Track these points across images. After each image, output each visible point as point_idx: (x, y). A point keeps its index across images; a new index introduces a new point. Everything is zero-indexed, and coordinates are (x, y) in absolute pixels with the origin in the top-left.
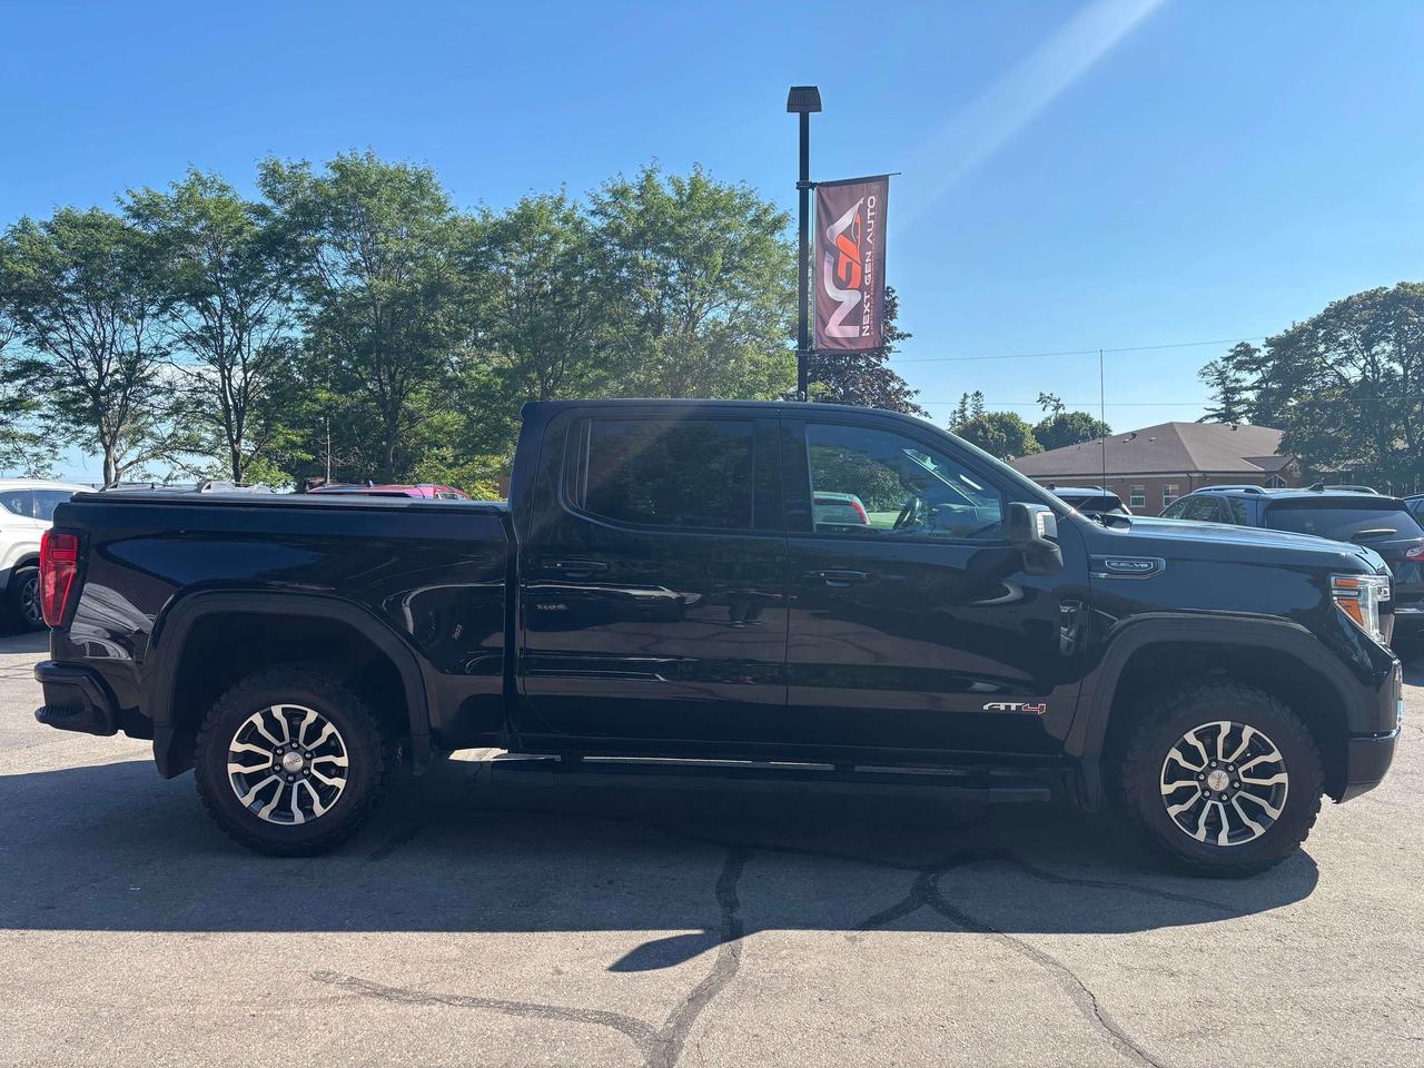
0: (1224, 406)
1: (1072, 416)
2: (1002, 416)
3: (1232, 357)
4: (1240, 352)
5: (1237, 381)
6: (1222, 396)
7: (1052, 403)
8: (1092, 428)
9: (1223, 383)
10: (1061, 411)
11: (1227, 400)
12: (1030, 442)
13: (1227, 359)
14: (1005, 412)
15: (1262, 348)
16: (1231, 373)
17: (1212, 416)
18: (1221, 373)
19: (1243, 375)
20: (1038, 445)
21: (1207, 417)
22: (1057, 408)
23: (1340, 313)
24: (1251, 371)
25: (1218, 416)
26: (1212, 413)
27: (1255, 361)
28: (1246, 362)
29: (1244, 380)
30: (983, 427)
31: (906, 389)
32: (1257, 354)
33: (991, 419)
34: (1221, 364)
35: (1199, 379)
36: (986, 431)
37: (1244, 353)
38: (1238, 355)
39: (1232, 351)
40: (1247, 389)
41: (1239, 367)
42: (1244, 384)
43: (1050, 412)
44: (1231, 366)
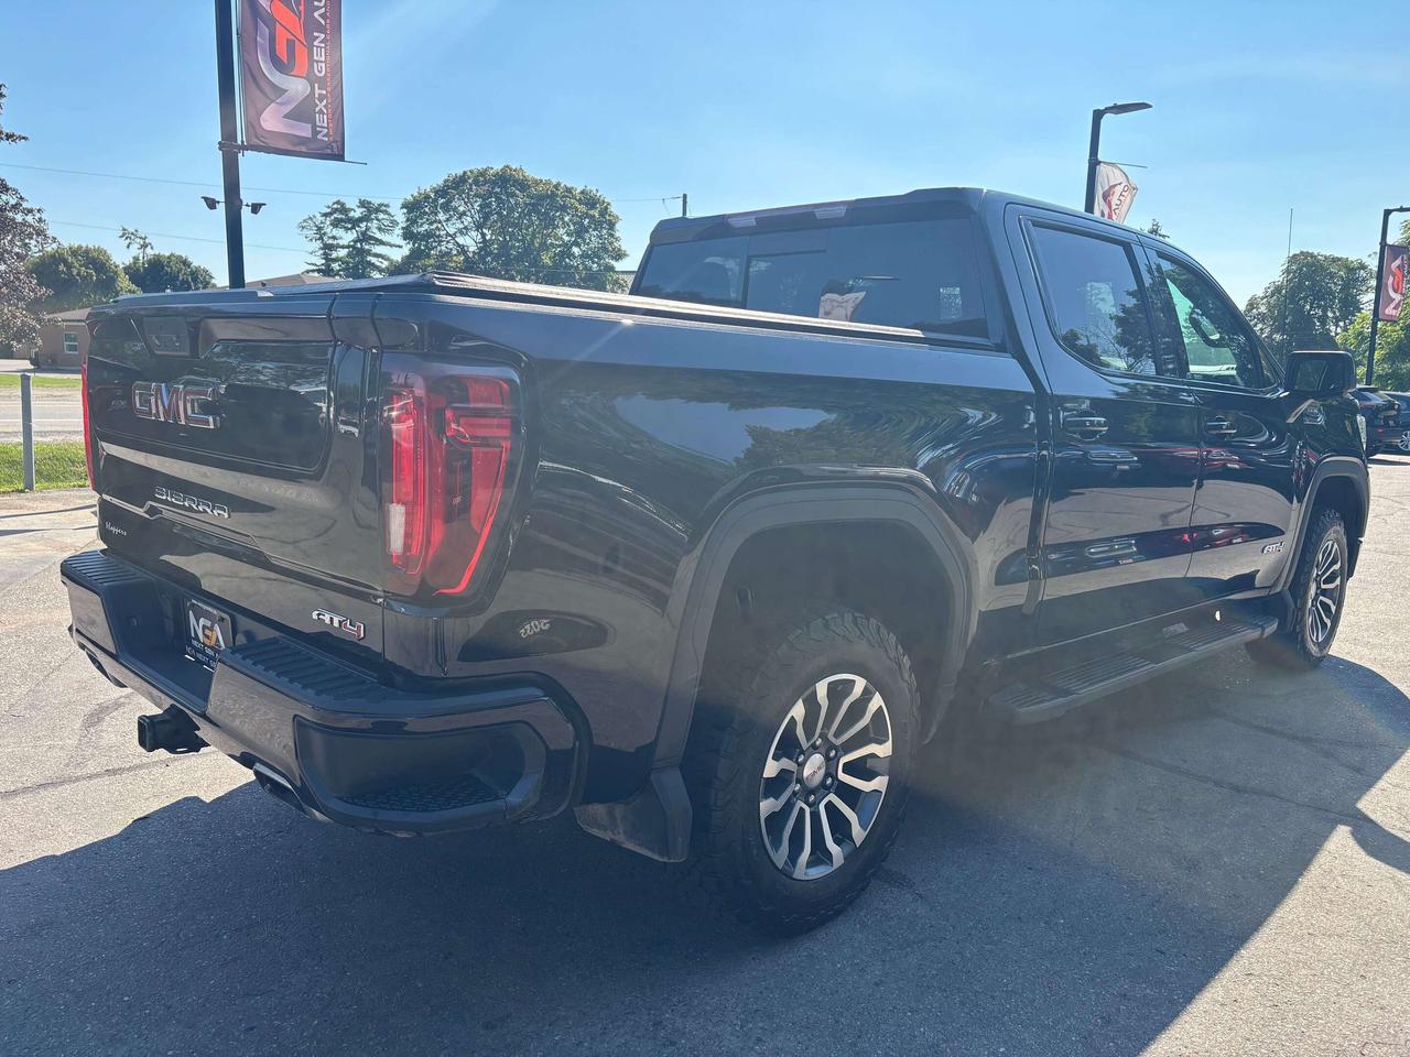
0: (324, 261)
1: (169, 258)
2: (87, 251)
3: (330, 214)
4: (337, 210)
5: (334, 238)
6: (322, 252)
7: (138, 240)
8: (192, 273)
9: (321, 238)
10: (148, 250)
11: (326, 257)
12: (124, 282)
13: (325, 215)
14: (91, 246)
15: (356, 209)
16: (329, 230)
17: (313, 271)
18: (319, 229)
19: (339, 232)
20: (134, 287)
21: (308, 272)
22: (144, 246)
23: (457, 184)
24: (347, 229)
25: (319, 271)
26: (315, 268)
27: (350, 220)
28: (342, 220)
29: (341, 238)
30: (65, 261)
31: (25, 205)
32: (352, 214)
33: (74, 252)
34: (320, 218)
35: (299, 231)
36: (69, 266)
37: (341, 212)
38: (335, 213)
39: (329, 207)
40: (343, 247)
41: (336, 223)
42: (341, 242)
43: (135, 250)
44: (328, 223)
